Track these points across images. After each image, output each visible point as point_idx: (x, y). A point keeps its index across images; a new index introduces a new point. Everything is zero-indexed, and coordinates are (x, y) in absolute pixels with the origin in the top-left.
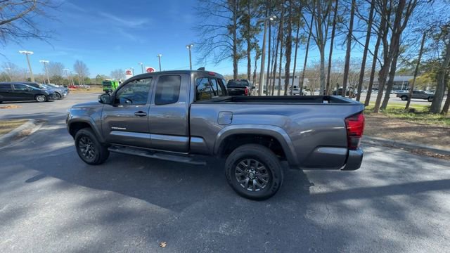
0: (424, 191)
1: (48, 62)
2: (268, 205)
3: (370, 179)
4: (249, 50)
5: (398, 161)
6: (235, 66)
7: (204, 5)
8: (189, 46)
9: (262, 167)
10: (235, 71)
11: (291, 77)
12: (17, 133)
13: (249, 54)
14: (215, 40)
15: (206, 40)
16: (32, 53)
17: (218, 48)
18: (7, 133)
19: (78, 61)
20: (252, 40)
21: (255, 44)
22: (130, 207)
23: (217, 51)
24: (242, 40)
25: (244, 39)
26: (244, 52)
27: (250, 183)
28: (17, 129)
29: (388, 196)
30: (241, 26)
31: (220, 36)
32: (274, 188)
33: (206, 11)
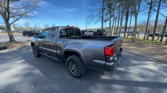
0: (163, 88)
1: (44, 24)
2: (78, 80)
3: (135, 77)
4: (111, 17)
5: (160, 70)
6: (102, 24)
7: (91, 2)
8: (86, 17)
9: (76, 65)
10: (102, 26)
11: (128, 28)
12: (26, 45)
13: (110, 19)
14: (95, 14)
15: (91, 15)
16: (40, 21)
17: (96, 17)
18: (23, 45)
19: (53, 24)
20: (112, 14)
21: (113, 15)
22: (34, 72)
23: (96, 18)
24: (108, 14)
25: (109, 13)
26: (108, 18)
27: (73, 70)
28: (26, 44)
29: (138, 87)
30: (108, 8)
31: (97, 13)
32: (80, 74)
33: (92, 4)
